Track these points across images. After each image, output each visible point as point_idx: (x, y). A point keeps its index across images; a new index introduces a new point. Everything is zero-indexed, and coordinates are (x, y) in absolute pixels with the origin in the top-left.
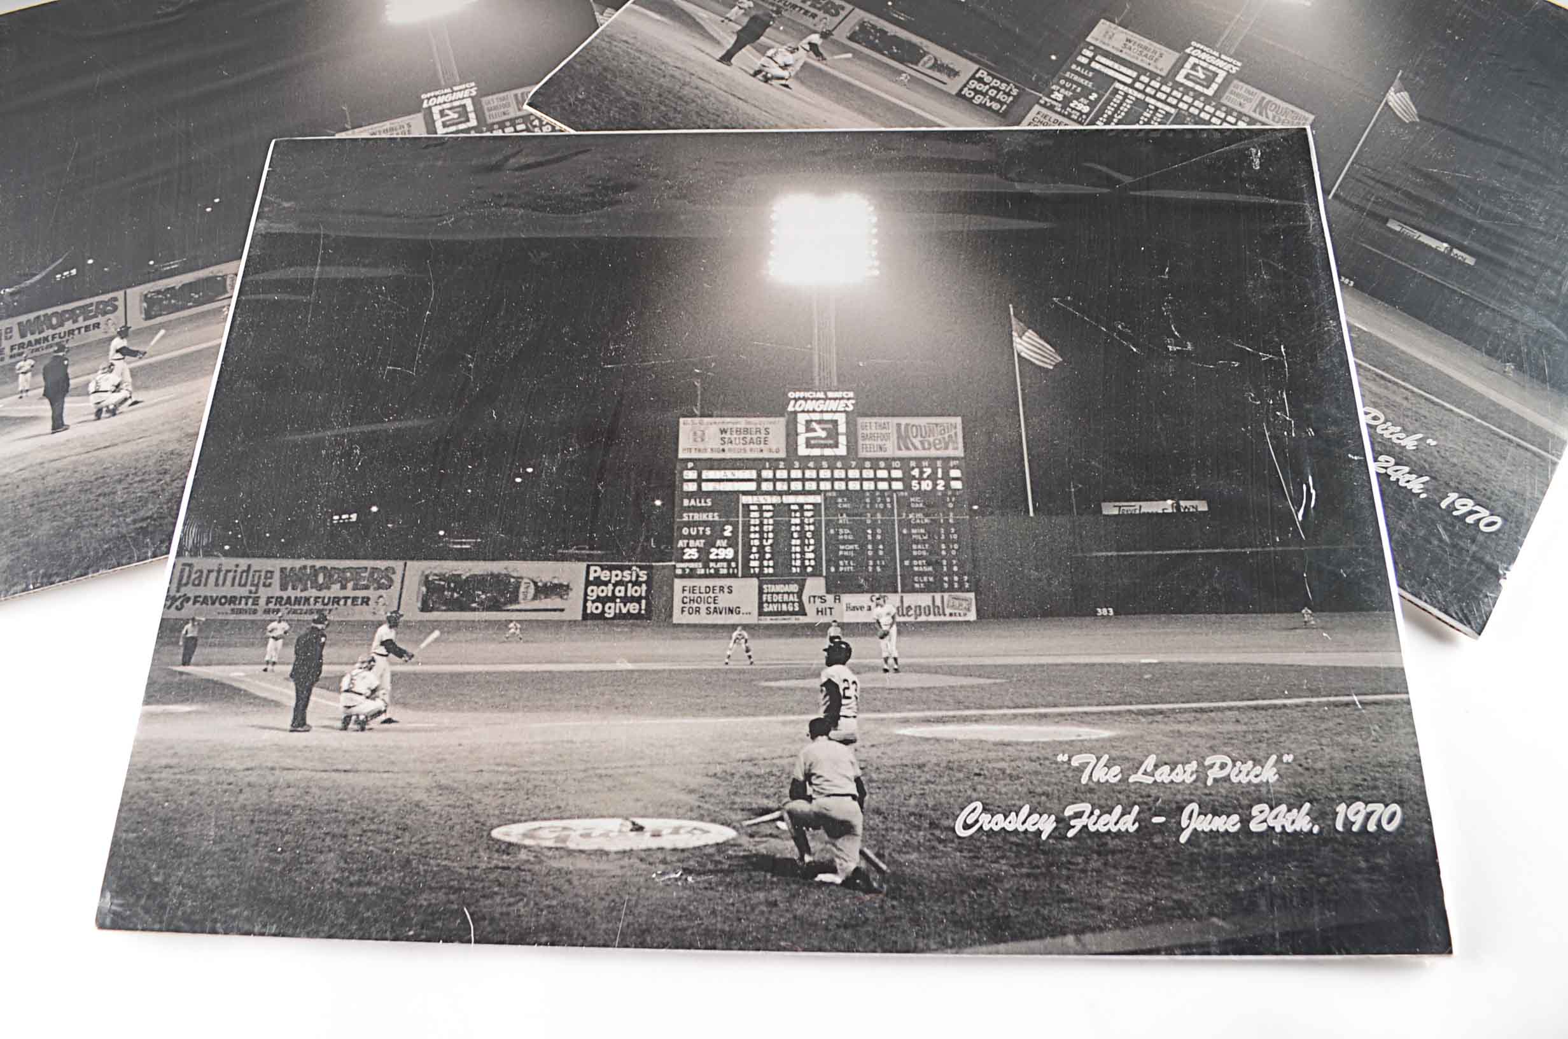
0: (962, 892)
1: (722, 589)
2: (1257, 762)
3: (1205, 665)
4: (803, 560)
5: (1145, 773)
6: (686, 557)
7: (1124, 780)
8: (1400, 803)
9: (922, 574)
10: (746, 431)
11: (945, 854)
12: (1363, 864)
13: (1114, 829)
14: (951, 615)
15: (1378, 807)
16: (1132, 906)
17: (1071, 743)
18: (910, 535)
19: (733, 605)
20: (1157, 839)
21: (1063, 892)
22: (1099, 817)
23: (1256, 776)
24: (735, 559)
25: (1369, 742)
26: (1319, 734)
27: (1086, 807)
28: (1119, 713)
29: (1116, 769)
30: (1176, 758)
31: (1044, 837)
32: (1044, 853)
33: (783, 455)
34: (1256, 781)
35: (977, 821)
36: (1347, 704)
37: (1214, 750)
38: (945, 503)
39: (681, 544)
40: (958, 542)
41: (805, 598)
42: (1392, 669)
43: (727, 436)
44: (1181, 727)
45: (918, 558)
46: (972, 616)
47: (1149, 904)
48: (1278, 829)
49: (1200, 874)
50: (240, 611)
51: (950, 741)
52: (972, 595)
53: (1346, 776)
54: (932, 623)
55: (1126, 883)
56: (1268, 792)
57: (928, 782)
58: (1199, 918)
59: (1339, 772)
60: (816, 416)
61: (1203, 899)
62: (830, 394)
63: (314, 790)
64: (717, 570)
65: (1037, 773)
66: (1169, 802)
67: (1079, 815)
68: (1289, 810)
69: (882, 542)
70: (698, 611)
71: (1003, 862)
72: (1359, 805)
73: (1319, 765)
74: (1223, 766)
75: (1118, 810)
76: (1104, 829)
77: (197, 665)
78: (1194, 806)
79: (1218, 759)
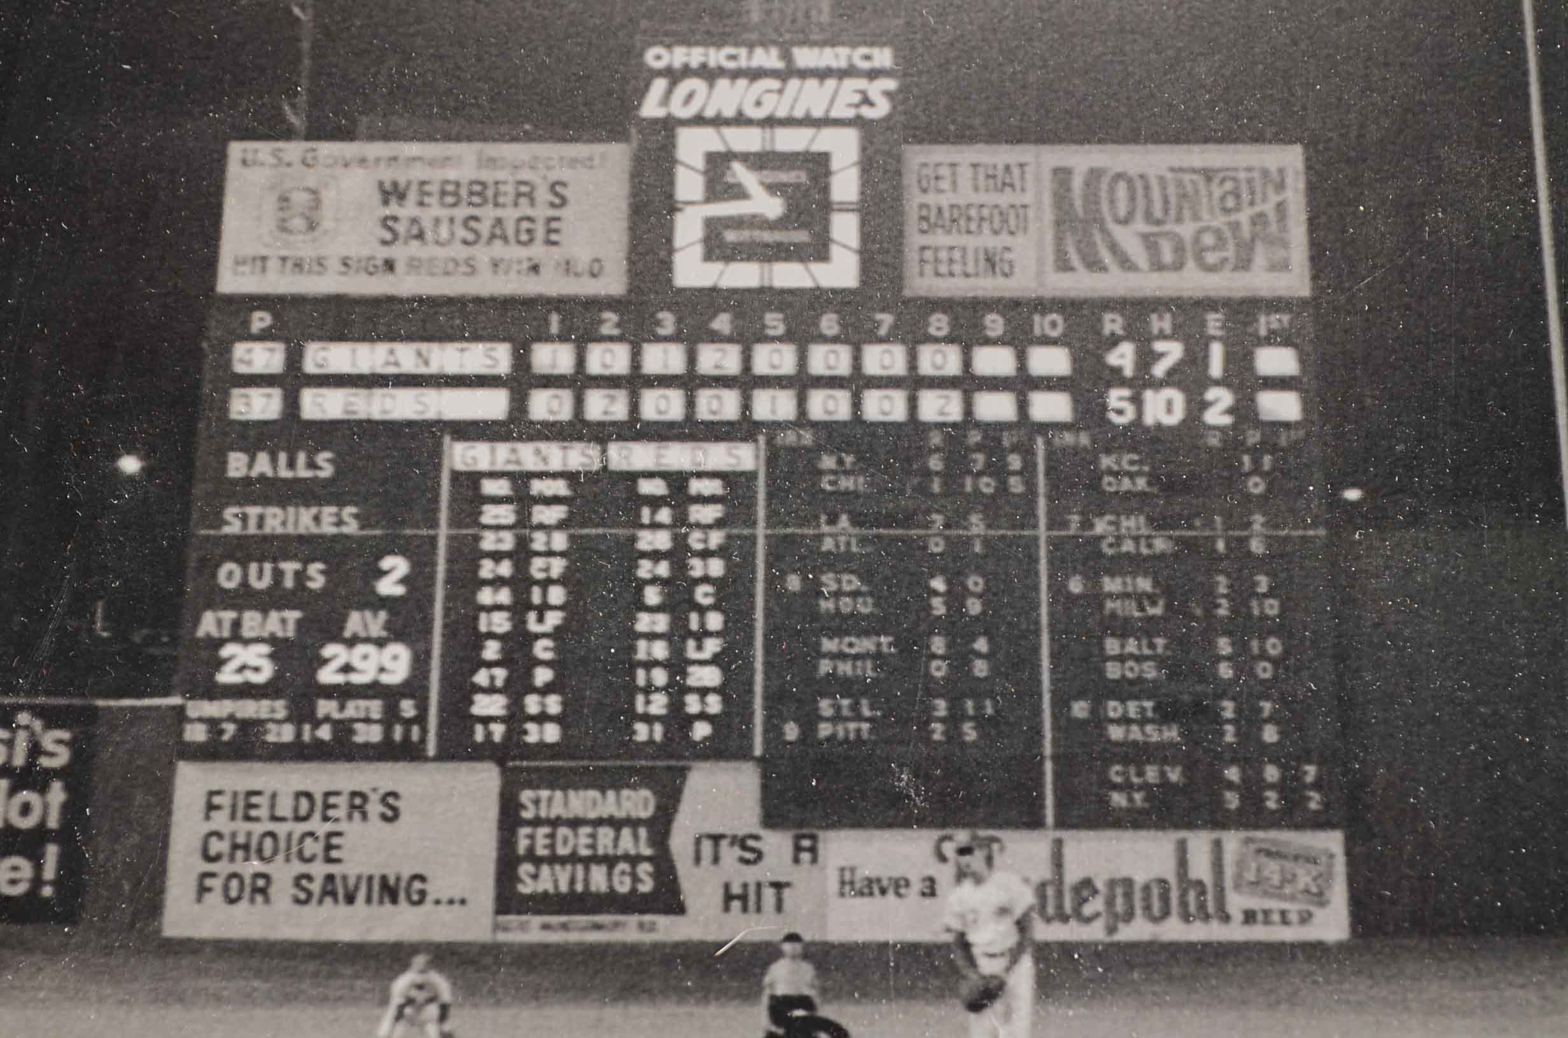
1: (358, 802)
4: (677, 691)
6: (227, 676)
9: (1137, 755)
10: (480, 192)
14: (1249, 917)
18: (1096, 598)
19: (401, 868)
24: (414, 687)
33: (613, 284)
38: (1234, 478)
39: (209, 624)
40: (1280, 629)
41: (680, 843)
43: (407, 210)
45: (1124, 690)
46: (1333, 924)
52: (1333, 842)
54: (1175, 950)
60: (748, 140)
62: (805, 57)
64: (343, 729)
69: (986, 625)
70: (261, 889)
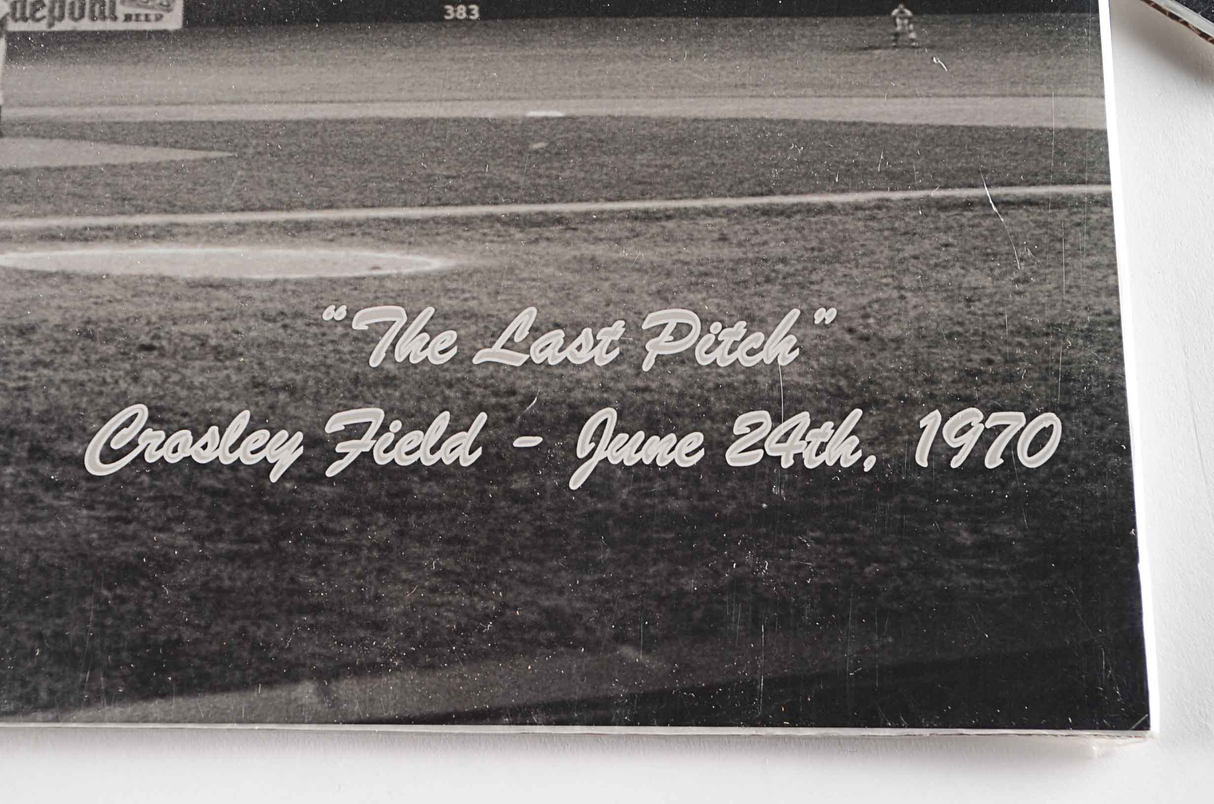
0: (84, 592)
2: (755, 322)
3: (662, 122)
5: (510, 345)
7: (462, 359)
8: (1062, 411)
11: (55, 513)
12: (966, 538)
13: (429, 460)
14: (128, 18)
15: (1014, 420)
16: (449, 620)
17: (356, 283)
20: (521, 483)
21: (303, 591)
22: (399, 435)
23: (751, 353)
25: (1007, 284)
26: (899, 267)
27: (375, 415)
28: (467, 222)
29: (449, 337)
30: (578, 313)
31: (274, 477)
32: (271, 509)
34: (749, 362)
35: (133, 444)
36: (968, 204)
37: (664, 298)
42: (1074, 134)
44: (600, 251)
46: (173, 21)
47: (487, 617)
48: (787, 463)
49: (606, 554)
51: (97, 279)
53: (948, 355)
54: (84, 35)
55: (441, 573)
56: (774, 384)
57: (37, 363)
58: (593, 647)
59: (936, 344)
61: (606, 608)
65: (275, 344)
66: (553, 405)
67: (355, 432)
68: (815, 424)
71: (180, 528)
72: (973, 415)
73: (893, 330)
74: (681, 331)
75: (443, 421)
76: (406, 461)
78: (610, 414)
79: (672, 316)
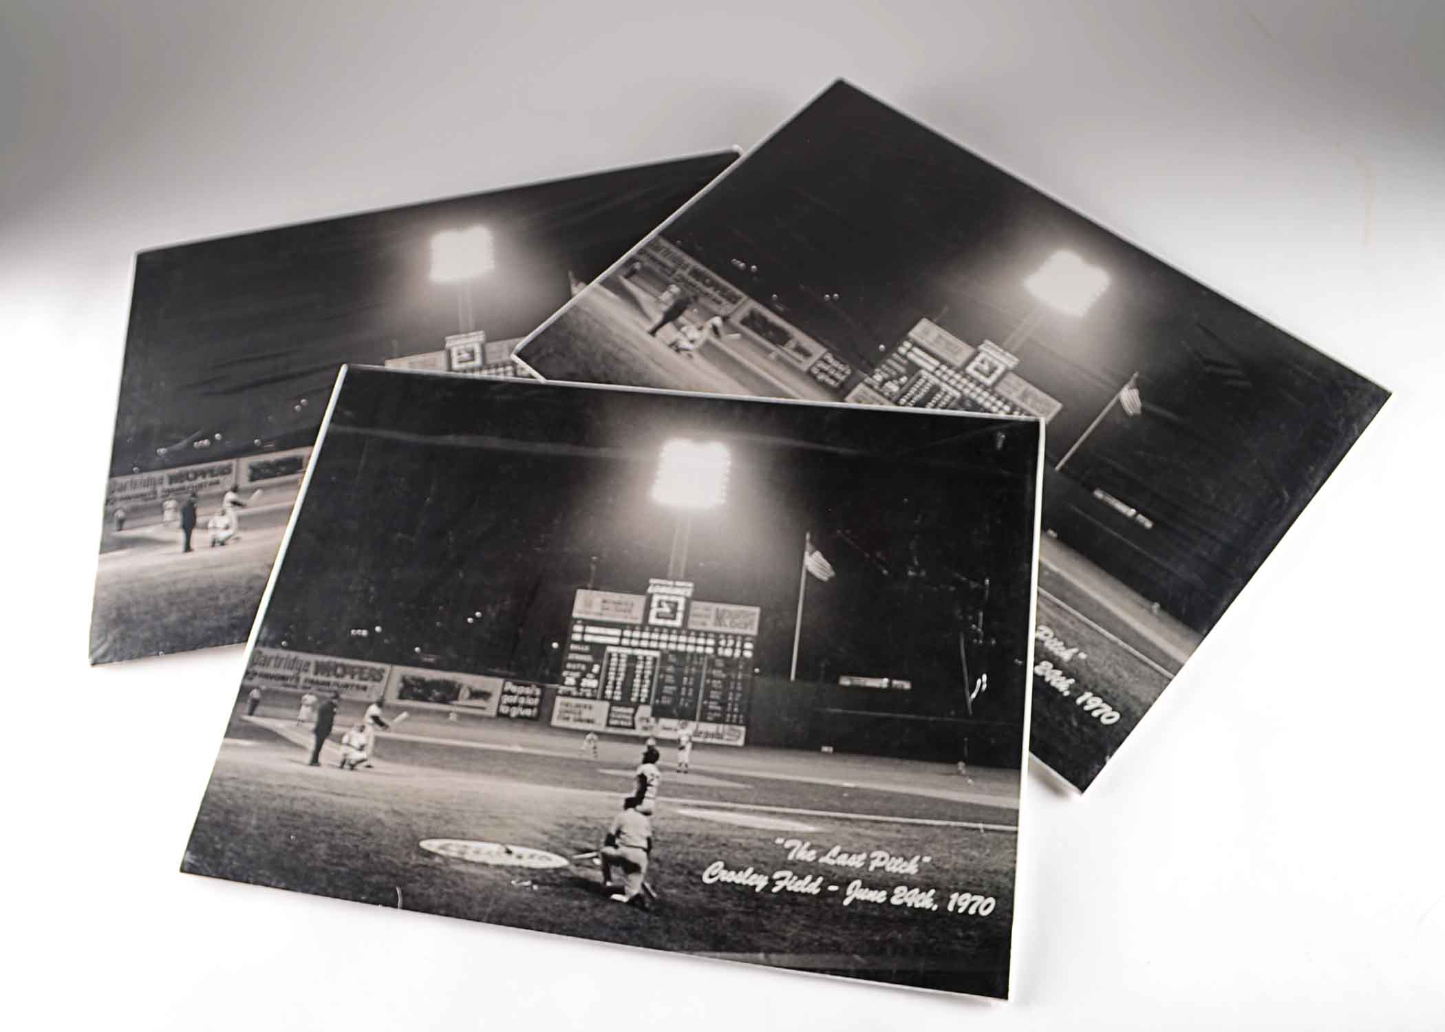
0: (700, 917)
1: (585, 707)
2: (906, 859)
3: (885, 792)
4: (640, 692)
5: (831, 857)
6: (566, 683)
7: (816, 860)
8: (996, 898)
9: (713, 711)
10: (620, 603)
11: (694, 892)
12: (961, 934)
13: (803, 890)
14: (727, 739)
15: (979, 899)
16: (804, 939)
17: (787, 832)
18: (711, 684)
19: (591, 718)
20: (830, 900)
21: (762, 925)
22: (796, 881)
23: (904, 868)
24: (597, 688)
25: (983, 856)
26: (950, 846)
27: (788, 874)
28: (822, 817)
29: (813, 852)
30: (852, 849)
31: (758, 890)
32: (757, 900)
33: (639, 621)
34: (902, 871)
35: (717, 875)
36: (974, 829)
37: (879, 848)
38: (737, 665)
39: (565, 673)
40: (741, 692)
41: (637, 717)
42: (1009, 810)
43: (606, 605)
44: (860, 831)
45: (713, 700)
46: (741, 742)
47: (816, 940)
48: (909, 905)
49: (852, 926)
50: (287, 686)
51: (711, 822)
52: (743, 729)
53: (962, 876)
54: (714, 744)
55: (804, 925)
56: (909, 880)
57: (693, 846)
58: (847, 954)
59: (959, 872)
60: (665, 598)
61: (851, 942)
62: (678, 583)
63: (318, 804)
64: (585, 694)
65: (761, 849)
66: (841, 878)
67: (783, 879)
68: (920, 893)
69: (692, 687)
70: (568, 719)
71: (729, 901)
72: (967, 896)
73: (947, 866)
74: (883, 859)
75: (809, 878)
76: (796, 890)
77: (258, 716)
78: (858, 883)
79: (880, 854)
